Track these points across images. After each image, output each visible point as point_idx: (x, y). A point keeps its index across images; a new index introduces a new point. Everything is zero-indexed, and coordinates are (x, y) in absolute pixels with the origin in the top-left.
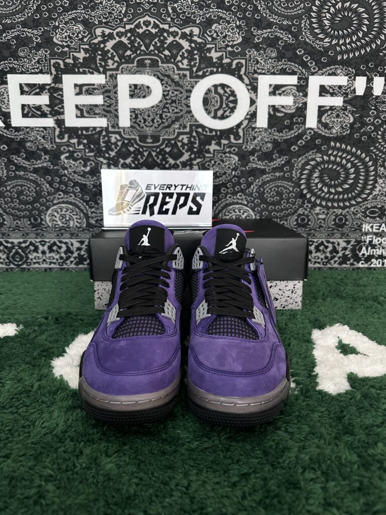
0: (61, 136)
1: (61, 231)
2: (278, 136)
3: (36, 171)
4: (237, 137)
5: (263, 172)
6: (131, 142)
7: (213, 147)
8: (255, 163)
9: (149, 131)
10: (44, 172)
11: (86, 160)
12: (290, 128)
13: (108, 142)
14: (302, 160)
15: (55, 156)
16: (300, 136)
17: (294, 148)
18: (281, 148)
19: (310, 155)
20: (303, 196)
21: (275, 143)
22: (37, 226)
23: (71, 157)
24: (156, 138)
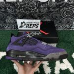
0: (6, 4)
1: (10, 23)
4: (47, 4)
5: (53, 12)
7: (42, 6)
8: (51, 10)
9: (26, 3)
10: (4, 12)
11: (13, 9)
12: (60, 2)
13: (17, 5)
15: (6, 8)
16: (62, 4)
19: (64, 8)
20: (61, 17)
21: (56, 5)
24: (28, 4)
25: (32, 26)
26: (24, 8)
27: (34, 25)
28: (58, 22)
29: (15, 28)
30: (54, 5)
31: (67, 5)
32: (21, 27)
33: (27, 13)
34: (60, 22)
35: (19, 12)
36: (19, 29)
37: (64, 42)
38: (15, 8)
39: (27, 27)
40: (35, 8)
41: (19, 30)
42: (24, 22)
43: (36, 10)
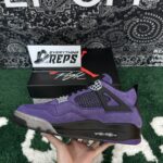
0: (5, 12)
1: (16, 54)
2: (118, 10)
4: (96, 10)
5: (109, 27)
6: (41, 14)
7: (84, 16)
8: (105, 23)
9: (50, 8)
11: (20, 24)
12: (124, 5)
14: (129, 22)
15: (5, 22)
16: (129, 10)
17: (126, 16)
18: (119, 16)
19: (133, 19)
20: (127, 38)
21: (116, 14)
22: (5, 52)
23: (12, 22)
24: (54, 12)
25: (62, 60)
26: (45, 19)
27: (67, 57)
29: (27, 65)
30: (110, 13)
31: (138, 12)
33: (53, 30)
34: (126, 50)
35: (34, 30)
38: (26, 20)
39: (52, 61)
40: (70, 21)
42: (44, 51)
43: (72, 24)
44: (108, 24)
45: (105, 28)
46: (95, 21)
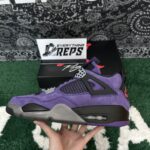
0: (15, 8)
2: (121, 3)
3: (8, 24)
4: (101, 4)
5: (113, 20)
6: (48, 9)
7: (89, 10)
8: (109, 16)
9: (56, 4)
10: (12, 25)
13: (37, 10)
14: (132, 14)
16: (133, 3)
17: (129, 9)
19: (137, 12)
20: (131, 31)
22: (15, 46)
23: (22, 17)
24: (60, 7)
26: (52, 14)
27: (73, 50)
28: (125, 41)
29: (35, 58)
30: (114, 6)
31: (142, 5)
32: (46, 54)
33: (59, 24)
34: (129, 42)
35: (42, 24)
36: (43, 58)
37: (138, 84)
38: (34, 15)
40: (75, 15)
41: (42, 61)
43: (77, 18)
44: (112, 17)
45: (109, 21)
46: (99, 15)
